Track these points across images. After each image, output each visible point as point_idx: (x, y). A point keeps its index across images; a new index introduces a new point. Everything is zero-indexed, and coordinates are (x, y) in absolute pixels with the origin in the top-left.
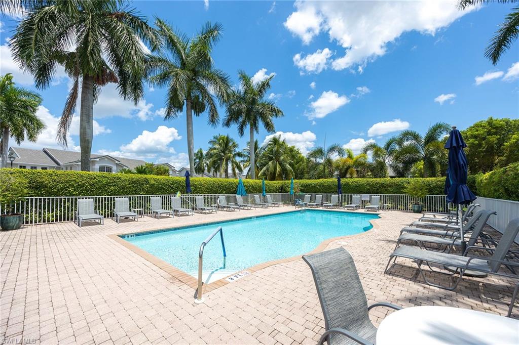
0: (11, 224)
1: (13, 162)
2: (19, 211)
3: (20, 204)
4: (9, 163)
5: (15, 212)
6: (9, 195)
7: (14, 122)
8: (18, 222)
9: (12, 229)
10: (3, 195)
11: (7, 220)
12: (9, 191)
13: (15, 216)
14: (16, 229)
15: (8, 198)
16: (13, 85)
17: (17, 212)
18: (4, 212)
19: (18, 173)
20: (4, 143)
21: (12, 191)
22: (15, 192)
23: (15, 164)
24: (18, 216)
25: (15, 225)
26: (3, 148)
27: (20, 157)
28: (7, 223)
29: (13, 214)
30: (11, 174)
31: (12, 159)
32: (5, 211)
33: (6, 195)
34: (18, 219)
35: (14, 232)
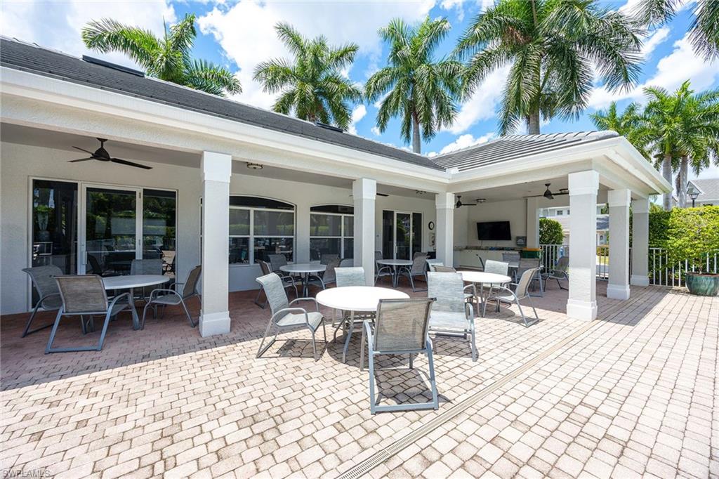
0: (702, 287)
1: (695, 201)
2: (713, 270)
3: (715, 259)
4: (689, 203)
5: (708, 271)
6: (700, 245)
7: (695, 144)
8: (713, 285)
9: (704, 294)
10: (691, 246)
11: (696, 280)
12: (699, 239)
13: (708, 276)
14: (710, 296)
15: (698, 249)
16: (691, 95)
17: (710, 270)
18: (692, 269)
19: (710, 212)
20: (681, 177)
21: (703, 240)
22: (708, 242)
23: (697, 203)
24: (713, 277)
25: (709, 290)
26: (681, 183)
27: (703, 193)
28: (697, 284)
29: (705, 273)
30: (701, 215)
31: (694, 197)
32: (693, 267)
33: (695, 244)
34: (713, 281)
35: (708, 300)
